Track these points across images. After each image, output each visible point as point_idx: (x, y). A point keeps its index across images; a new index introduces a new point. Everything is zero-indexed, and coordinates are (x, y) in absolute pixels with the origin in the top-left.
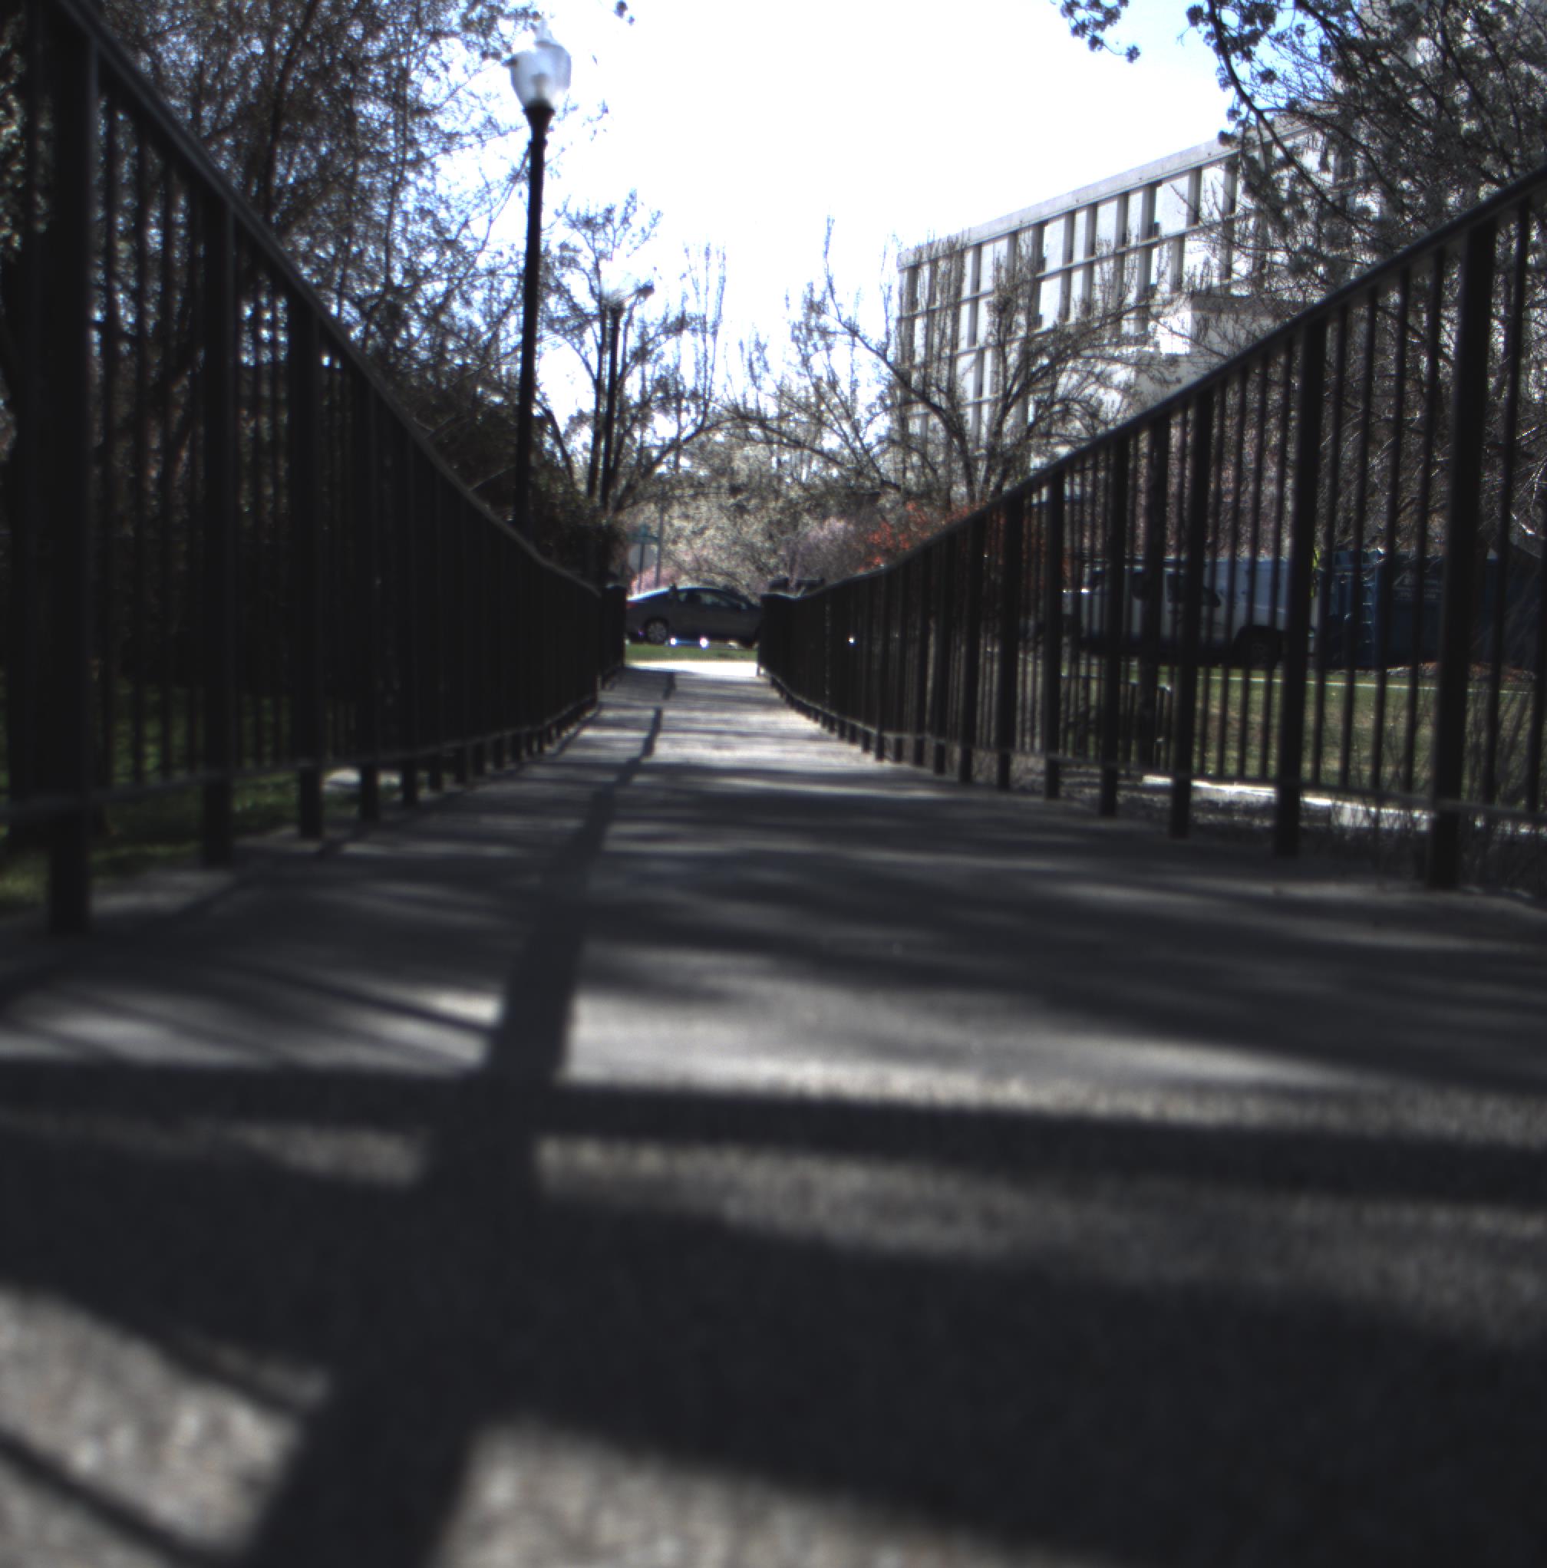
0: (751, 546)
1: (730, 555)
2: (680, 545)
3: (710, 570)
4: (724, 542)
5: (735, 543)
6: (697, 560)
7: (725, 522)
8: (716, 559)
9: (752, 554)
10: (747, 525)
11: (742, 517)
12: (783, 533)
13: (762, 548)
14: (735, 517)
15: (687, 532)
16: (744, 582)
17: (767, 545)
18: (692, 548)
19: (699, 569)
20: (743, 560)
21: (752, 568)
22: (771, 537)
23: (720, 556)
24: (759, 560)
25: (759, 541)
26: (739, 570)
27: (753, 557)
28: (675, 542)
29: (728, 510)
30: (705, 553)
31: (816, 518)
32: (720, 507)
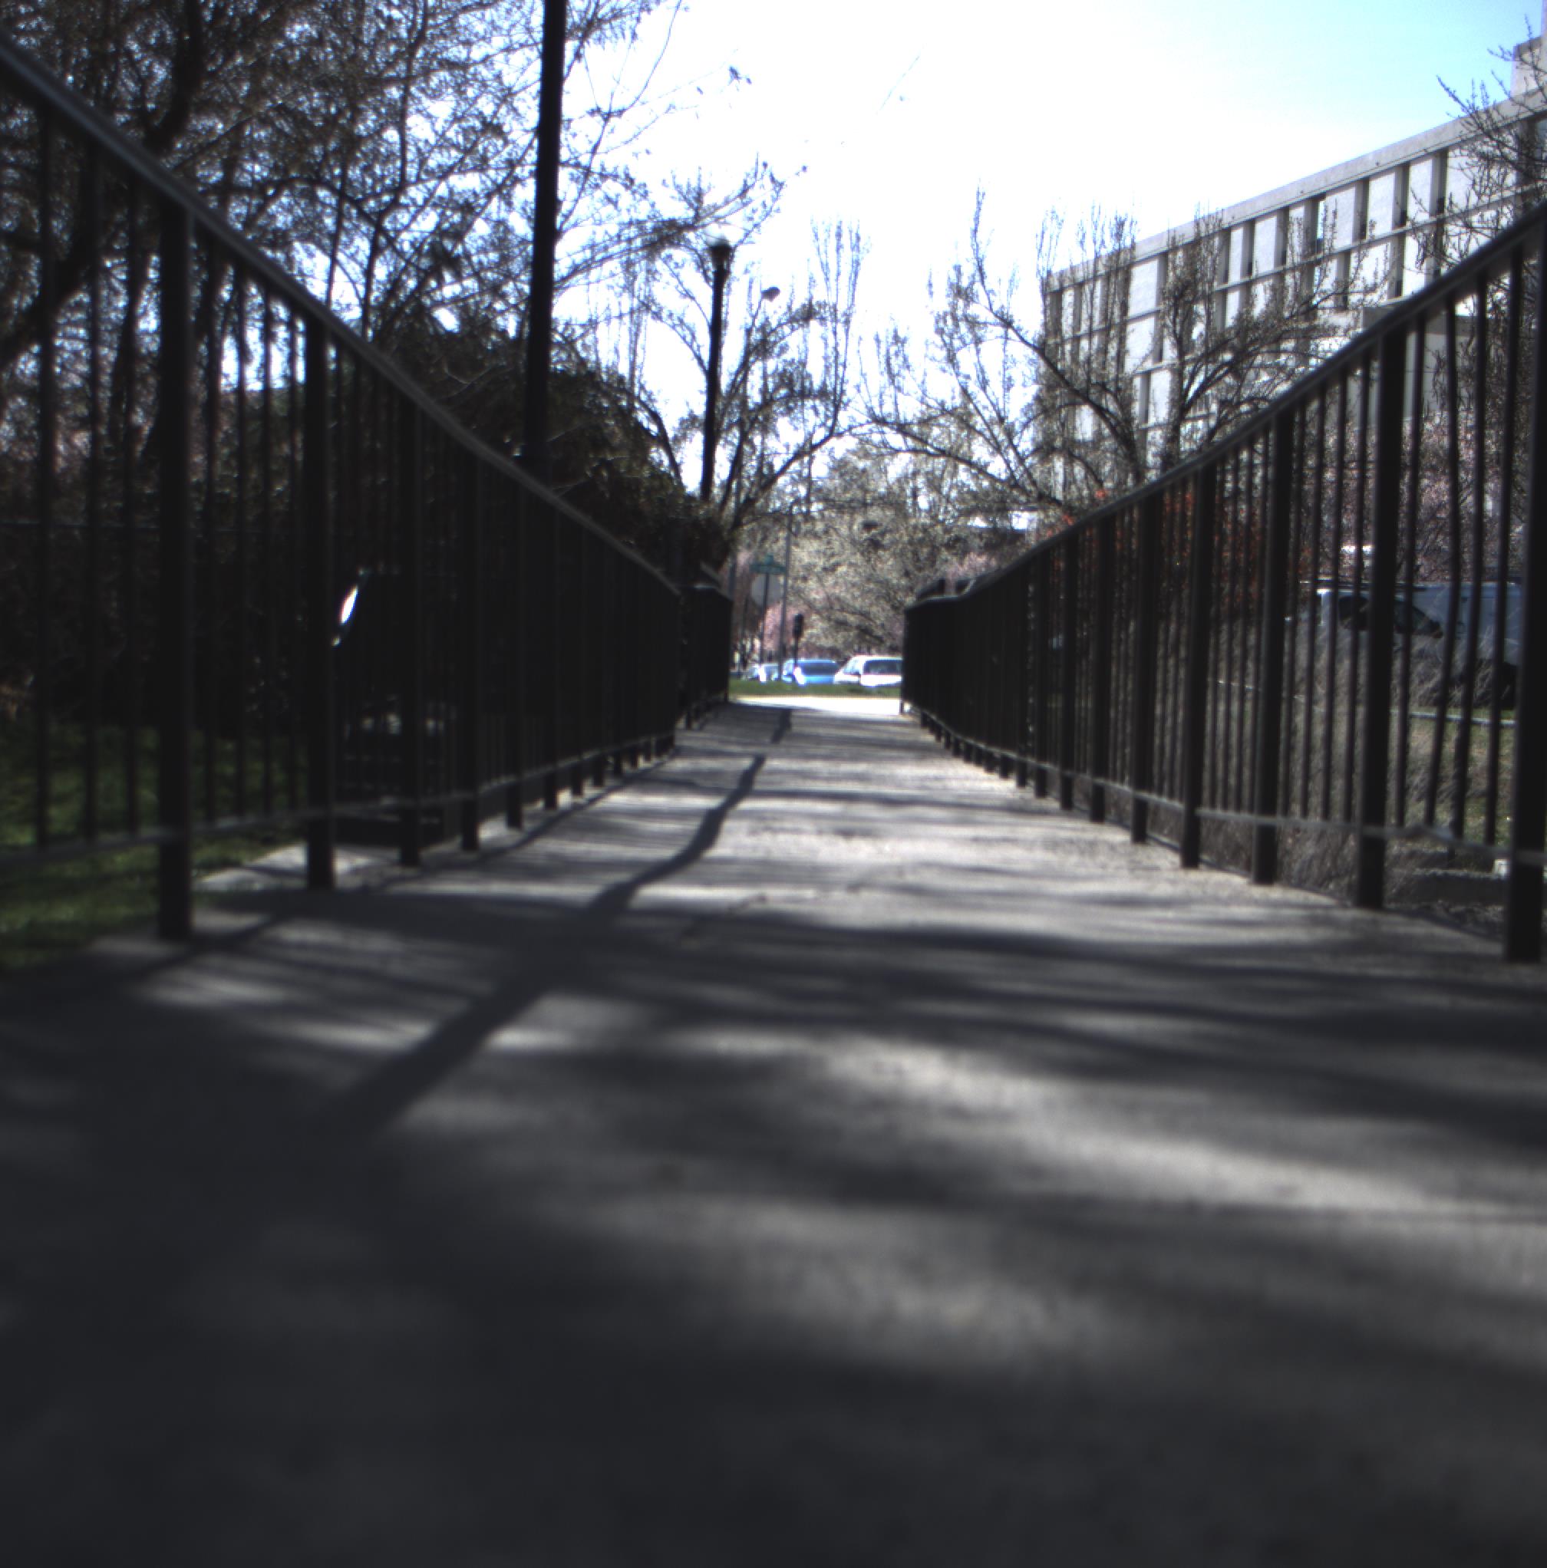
0: (884, 583)
1: (865, 593)
2: (810, 583)
3: (842, 610)
4: (857, 579)
5: (869, 580)
6: (828, 598)
7: (858, 558)
8: (849, 596)
9: (886, 592)
10: (881, 562)
11: (876, 552)
12: (920, 569)
13: (898, 585)
14: (869, 553)
15: (818, 569)
17: (903, 582)
18: (823, 585)
19: (830, 608)
20: (878, 598)
21: (888, 607)
22: (907, 574)
23: (853, 595)
24: (895, 598)
25: (894, 578)
26: (874, 609)
27: (888, 594)
28: (804, 579)
29: (861, 544)
30: (837, 591)
31: (956, 554)
32: (853, 542)
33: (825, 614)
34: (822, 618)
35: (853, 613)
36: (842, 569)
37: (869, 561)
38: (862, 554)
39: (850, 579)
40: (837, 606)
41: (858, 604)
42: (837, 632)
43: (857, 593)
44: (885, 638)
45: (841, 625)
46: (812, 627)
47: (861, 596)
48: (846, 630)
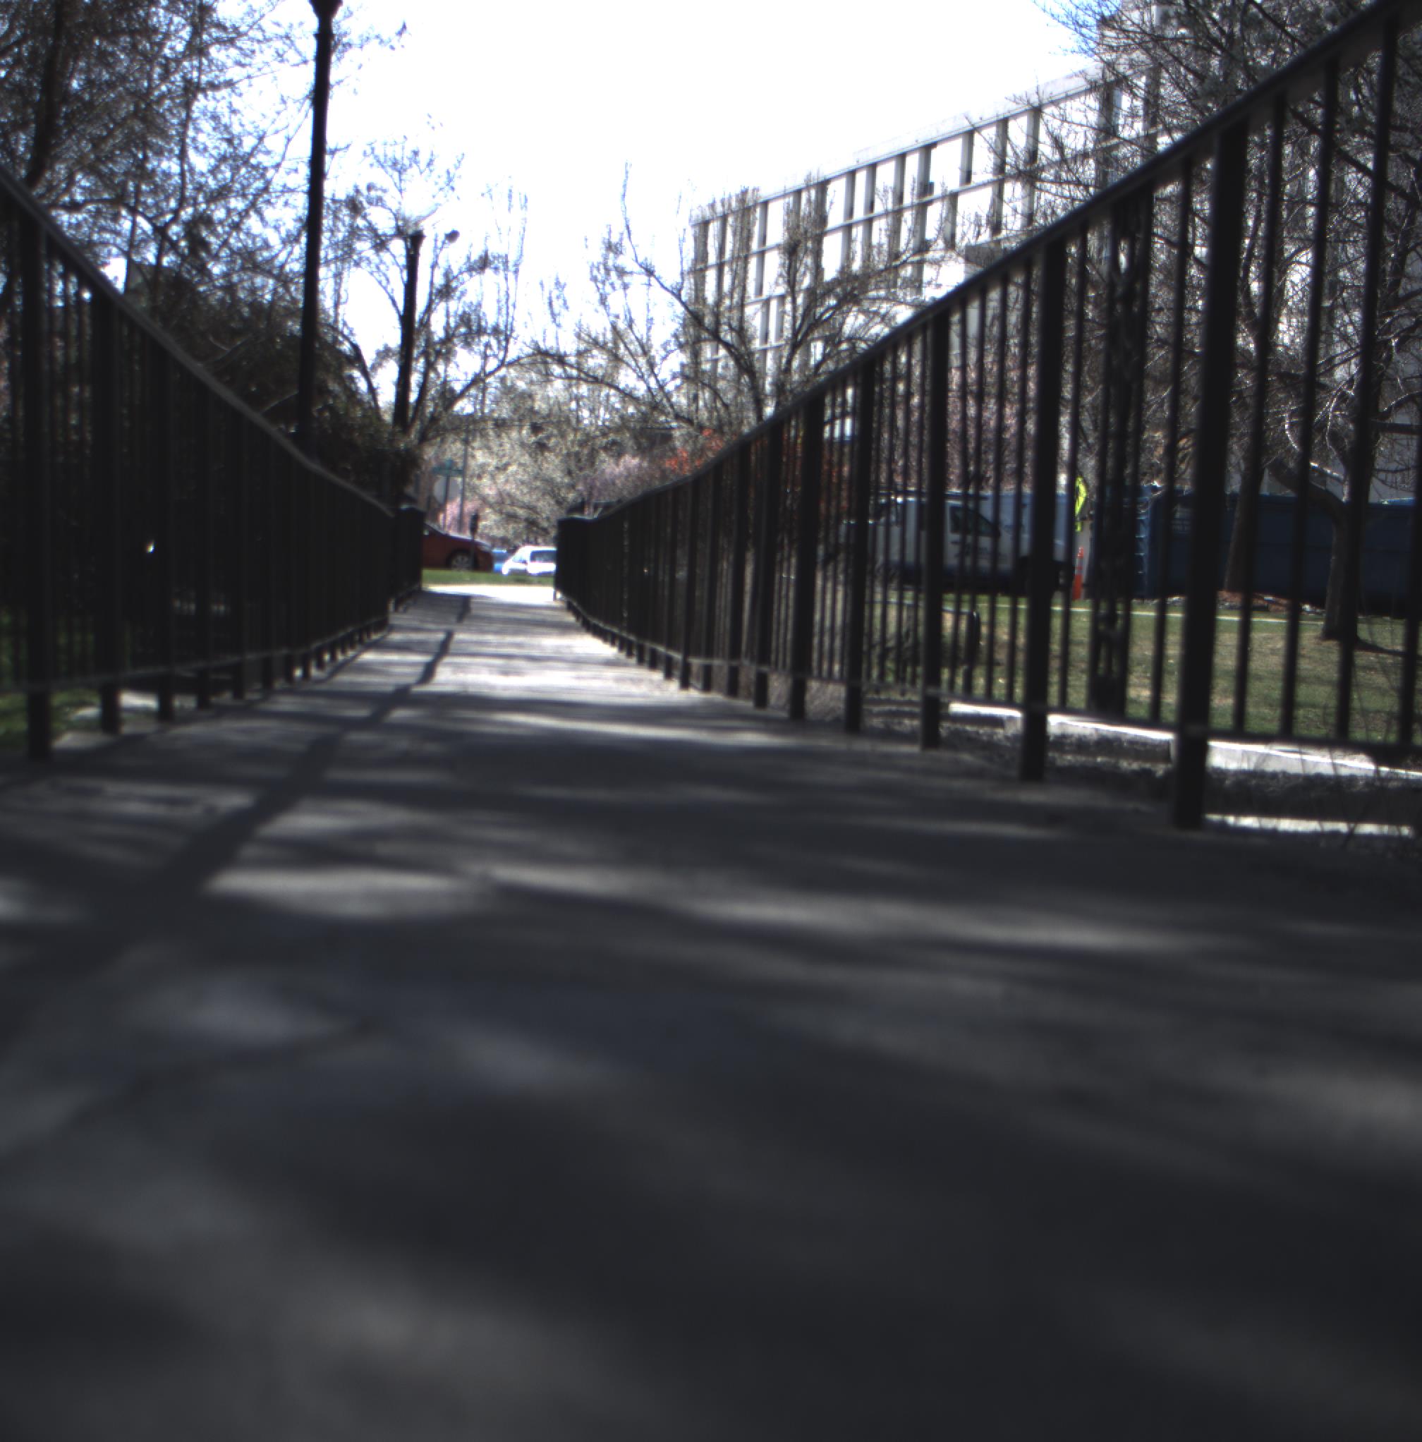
0: (549, 481)
1: (532, 490)
2: (484, 480)
3: (512, 504)
4: (526, 477)
5: (536, 478)
6: (500, 494)
7: (526, 459)
8: (518, 493)
9: (551, 489)
10: (547, 462)
11: (543, 455)
12: (581, 469)
13: (562, 483)
14: (536, 454)
15: (491, 468)
16: (544, 516)
17: (566, 480)
18: (495, 483)
19: (501, 503)
20: (544, 495)
21: (552, 502)
22: (569, 473)
23: (522, 491)
24: (559, 494)
25: (558, 476)
26: (540, 504)
27: (553, 491)
28: (480, 477)
29: (530, 447)
30: (508, 487)
31: (613, 456)
32: (523, 445)
33: (497, 508)
34: (495, 511)
35: (522, 507)
36: (512, 468)
37: (536, 461)
38: (530, 455)
39: (519, 477)
40: (508, 502)
41: (526, 499)
42: (508, 524)
43: (525, 490)
44: (550, 530)
45: (512, 517)
46: (486, 519)
47: (529, 492)
48: (516, 522)
